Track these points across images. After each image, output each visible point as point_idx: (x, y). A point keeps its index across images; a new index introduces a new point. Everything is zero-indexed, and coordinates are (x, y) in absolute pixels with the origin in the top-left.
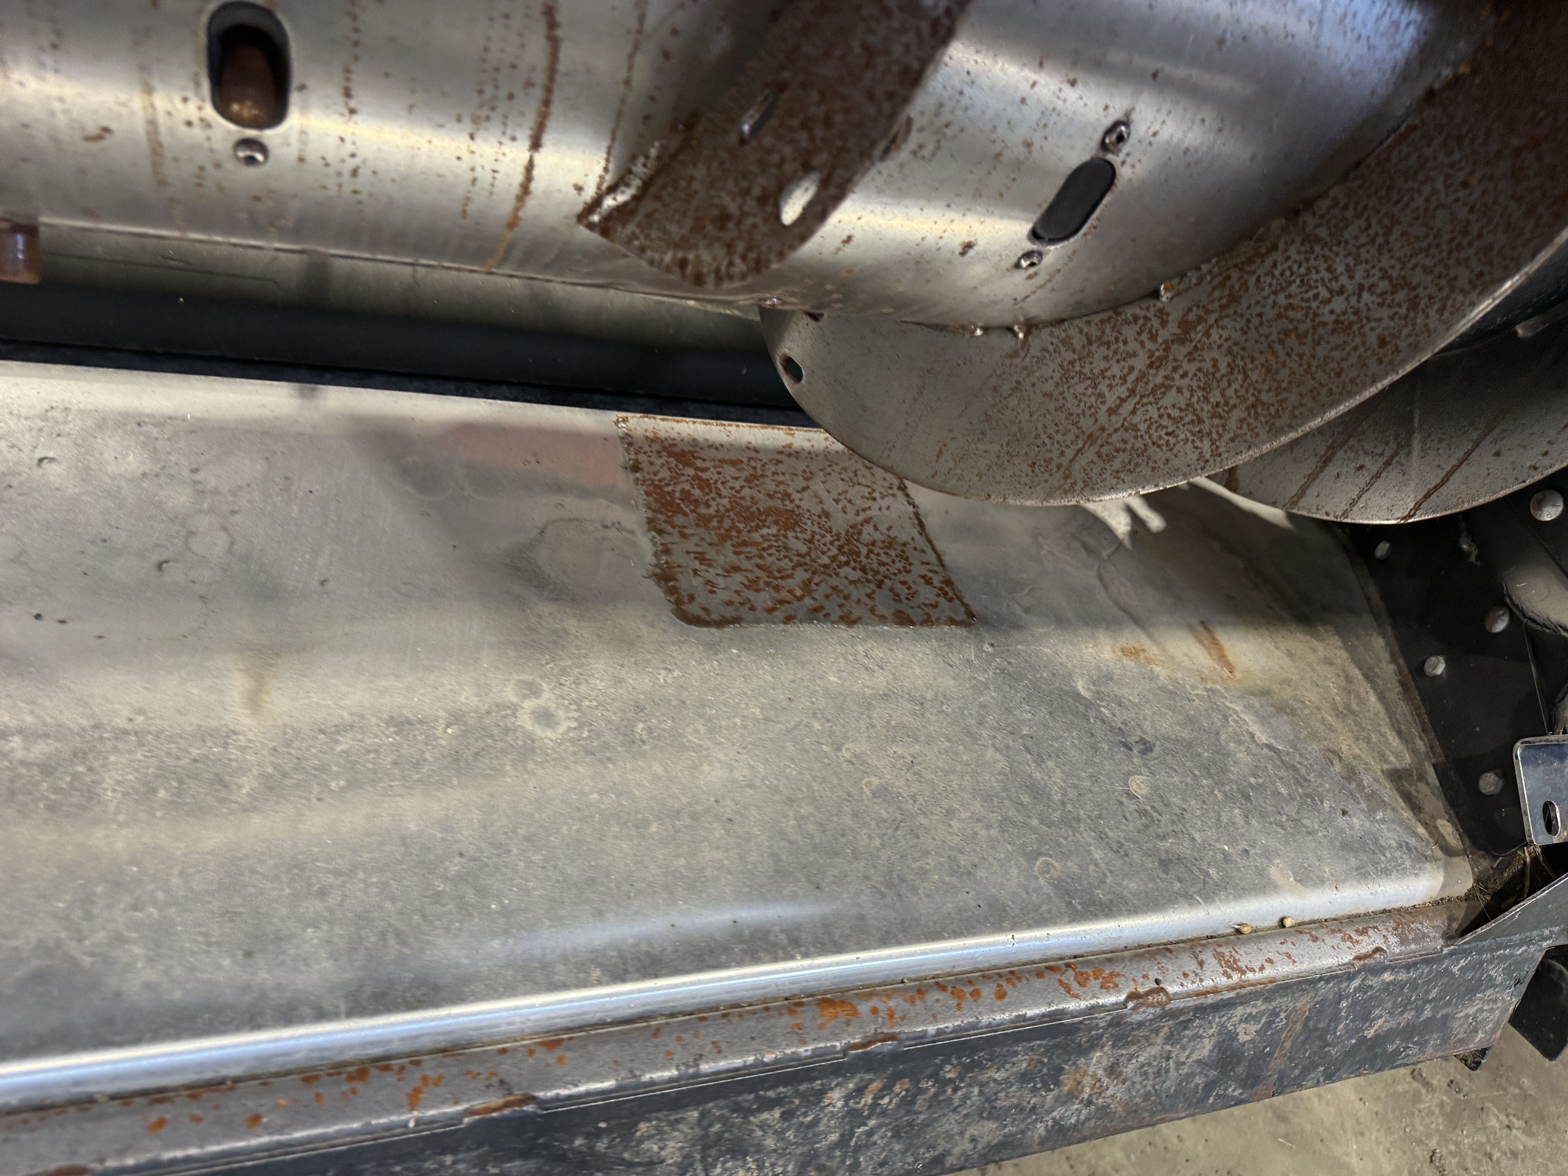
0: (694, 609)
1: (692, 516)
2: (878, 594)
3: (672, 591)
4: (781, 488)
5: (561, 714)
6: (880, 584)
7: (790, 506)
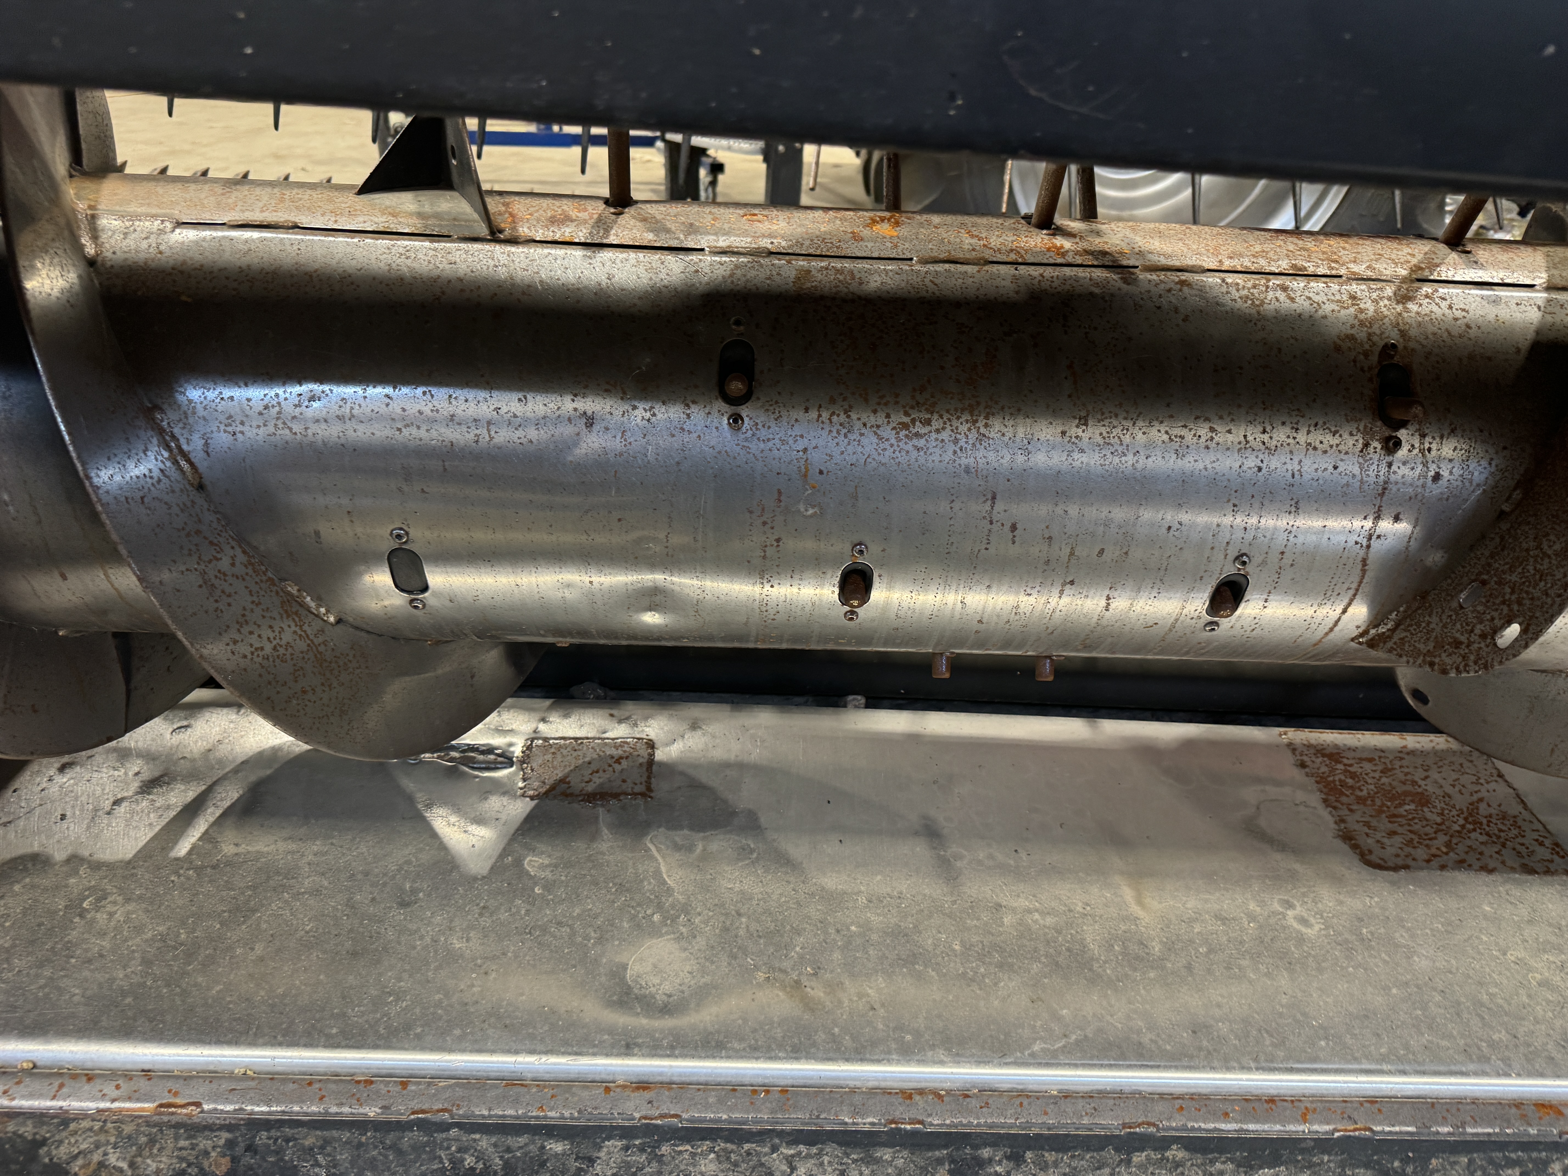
0: (1373, 858)
1: (1352, 797)
2: (1504, 851)
3: (1355, 847)
4: (1409, 777)
5: (1312, 920)
6: (1504, 845)
7: (1420, 790)
